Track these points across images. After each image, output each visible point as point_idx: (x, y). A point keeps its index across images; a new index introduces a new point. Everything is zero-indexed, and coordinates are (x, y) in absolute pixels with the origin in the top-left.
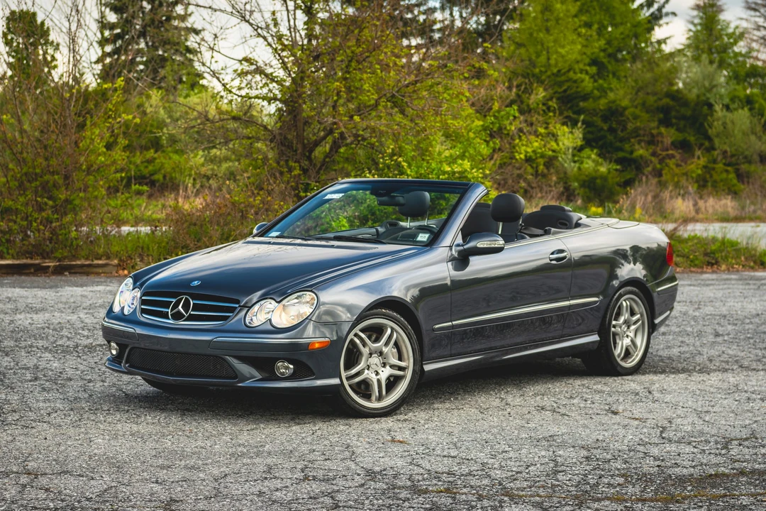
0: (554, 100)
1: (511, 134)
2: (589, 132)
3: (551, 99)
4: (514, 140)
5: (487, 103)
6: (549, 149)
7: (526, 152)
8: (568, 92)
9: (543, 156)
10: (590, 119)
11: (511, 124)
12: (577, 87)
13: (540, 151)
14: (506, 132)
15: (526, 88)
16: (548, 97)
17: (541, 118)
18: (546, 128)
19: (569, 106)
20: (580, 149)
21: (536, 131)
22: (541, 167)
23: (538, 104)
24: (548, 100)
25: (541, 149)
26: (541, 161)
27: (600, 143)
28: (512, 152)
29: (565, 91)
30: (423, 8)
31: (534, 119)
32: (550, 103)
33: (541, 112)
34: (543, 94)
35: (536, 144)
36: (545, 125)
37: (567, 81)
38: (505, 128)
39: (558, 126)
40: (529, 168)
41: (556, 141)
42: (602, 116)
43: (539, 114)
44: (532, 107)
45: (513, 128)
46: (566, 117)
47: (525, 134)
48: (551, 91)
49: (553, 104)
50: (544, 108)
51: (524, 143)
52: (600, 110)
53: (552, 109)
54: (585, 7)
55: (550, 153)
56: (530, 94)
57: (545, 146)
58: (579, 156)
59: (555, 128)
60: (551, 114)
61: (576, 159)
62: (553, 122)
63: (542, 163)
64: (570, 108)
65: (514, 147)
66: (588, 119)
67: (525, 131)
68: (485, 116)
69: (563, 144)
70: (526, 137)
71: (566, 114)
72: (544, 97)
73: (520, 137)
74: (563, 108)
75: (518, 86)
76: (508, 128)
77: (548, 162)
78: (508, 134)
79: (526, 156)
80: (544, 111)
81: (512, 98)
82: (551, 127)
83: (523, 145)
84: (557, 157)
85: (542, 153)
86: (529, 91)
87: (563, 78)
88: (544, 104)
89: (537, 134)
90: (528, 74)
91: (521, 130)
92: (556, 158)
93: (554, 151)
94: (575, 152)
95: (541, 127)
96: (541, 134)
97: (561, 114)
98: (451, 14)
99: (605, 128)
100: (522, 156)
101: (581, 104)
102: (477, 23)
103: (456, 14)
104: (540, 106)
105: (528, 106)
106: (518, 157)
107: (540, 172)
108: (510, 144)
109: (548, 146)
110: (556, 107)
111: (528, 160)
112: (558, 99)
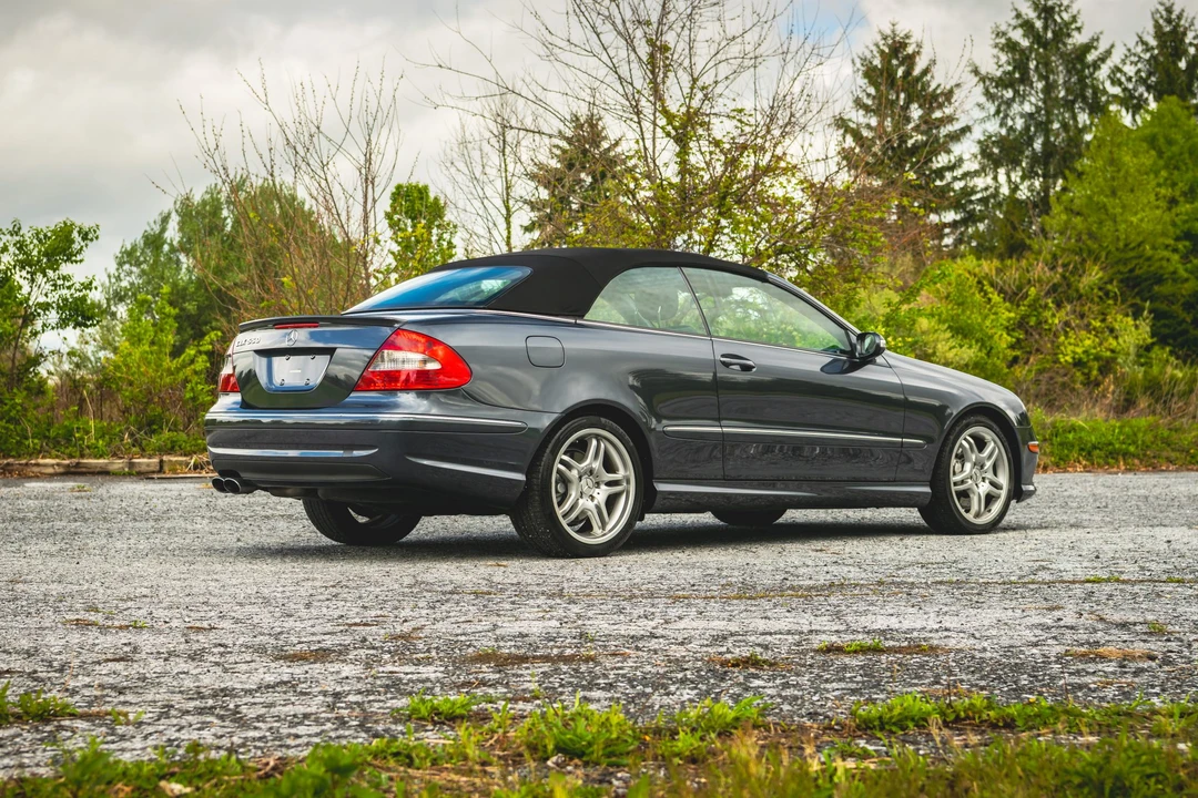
0: (1115, 283)
1: (1054, 329)
2: (1165, 326)
3: (1111, 281)
4: (1058, 337)
5: (1021, 290)
6: (1107, 349)
7: (1074, 352)
8: (1137, 272)
9: (1097, 358)
10: (1167, 309)
11: (1054, 315)
12: (1150, 266)
13: (1094, 351)
14: (1047, 327)
15: (1075, 267)
16: (1106, 279)
17: (1095, 308)
18: (1103, 321)
19: (1136, 290)
20: (1148, 348)
21: (1089, 324)
22: (1095, 372)
23: (1092, 289)
24: (1106, 283)
25: (1095, 348)
26: (1096, 365)
27: (1179, 340)
28: (1056, 354)
29: (1132, 271)
30: (958, 172)
31: (1086, 308)
32: (1109, 287)
33: (1096, 299)
34: (1100, 274)
35: (1088, 342)
36: (1101, 317)
37: (1136, 258)
38: (1046, 322)
39: (1119, 317)
40: (1078, 374)
41: (1116, 338)
42: (1183, 304)
43: (1092, 301)
44: (1082, 291)
45: (1057, 321)
46: (1132, 305)
47: (1073, 329)
48: (1111, 271)
49: (1113, 288)
50: (1101, 294)
51: (1072, 341)
52: (1183, 296)
53: (1112, 294)
54: (1173, 162)
55: (1108, 354)
56: (1080, 276)
57: (1101, 344)
58: (1147, 357)
59: (1116, 320)
60: (1111, 302)
61: (1142, 360)
62: (1114, 312)
63: (1096, 367)
64: (1137, 294)
65: (1058, 347)
66: (1163, 307)
67: (1073, 325)
68: (1018, 306)
69: (1125, 342)
70: (1075, 333)
71: (1130, 301)
72: (1101, 279)
73: (1066, 333)
74: (1128, 293)
75: (1065, 266)
76: (1050, 321)
77: (1104, 367)
78: (1050, 330)
79: (1074, 358)
80: (1100, 297)
81: (1055, 281)
82: (1109, 319)
83: (1070, 344)
84: (1116, 359)
85: (1097, 353)
86: (1079, 271)
87: (1132, 254)
88: (1100, 289)
89: (1088, 328)
90: (1081, 249)
91: (1067, 324)
92: (1114, 360)
93: (1113, 351)
94: (1142, 351)
95: (1094, 319)
96: (1094, 329)
97: (1123, 302)
98: (995, 178)
99: (1189, 320)
100: (1068, 358)
101: (1156, 288)
102: (1031, 189)
103: (1002, 178)
104: (1095, 291)
105: (1077, 291)
106: (1062, 360)
107: (1092, 378)
108: (1053, 342)
109: (1106, 344)
110: (1118, 293)
111: (1078, 363)
112: (1121, 281)
